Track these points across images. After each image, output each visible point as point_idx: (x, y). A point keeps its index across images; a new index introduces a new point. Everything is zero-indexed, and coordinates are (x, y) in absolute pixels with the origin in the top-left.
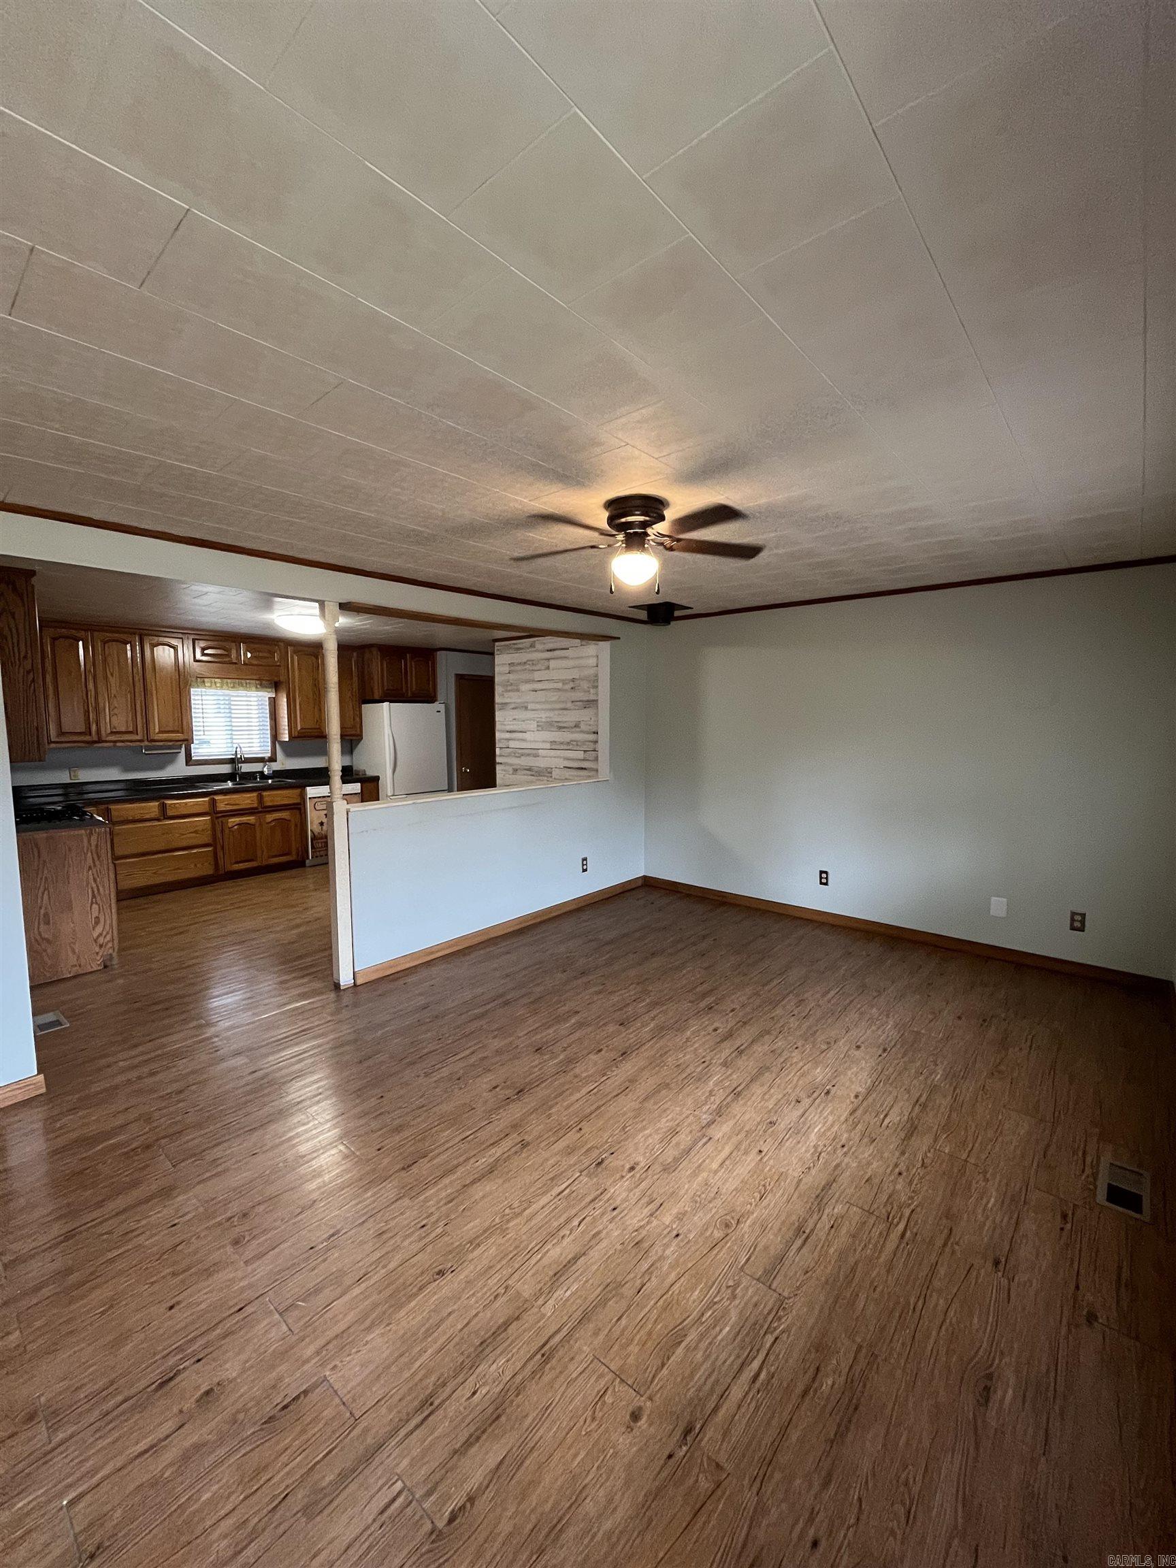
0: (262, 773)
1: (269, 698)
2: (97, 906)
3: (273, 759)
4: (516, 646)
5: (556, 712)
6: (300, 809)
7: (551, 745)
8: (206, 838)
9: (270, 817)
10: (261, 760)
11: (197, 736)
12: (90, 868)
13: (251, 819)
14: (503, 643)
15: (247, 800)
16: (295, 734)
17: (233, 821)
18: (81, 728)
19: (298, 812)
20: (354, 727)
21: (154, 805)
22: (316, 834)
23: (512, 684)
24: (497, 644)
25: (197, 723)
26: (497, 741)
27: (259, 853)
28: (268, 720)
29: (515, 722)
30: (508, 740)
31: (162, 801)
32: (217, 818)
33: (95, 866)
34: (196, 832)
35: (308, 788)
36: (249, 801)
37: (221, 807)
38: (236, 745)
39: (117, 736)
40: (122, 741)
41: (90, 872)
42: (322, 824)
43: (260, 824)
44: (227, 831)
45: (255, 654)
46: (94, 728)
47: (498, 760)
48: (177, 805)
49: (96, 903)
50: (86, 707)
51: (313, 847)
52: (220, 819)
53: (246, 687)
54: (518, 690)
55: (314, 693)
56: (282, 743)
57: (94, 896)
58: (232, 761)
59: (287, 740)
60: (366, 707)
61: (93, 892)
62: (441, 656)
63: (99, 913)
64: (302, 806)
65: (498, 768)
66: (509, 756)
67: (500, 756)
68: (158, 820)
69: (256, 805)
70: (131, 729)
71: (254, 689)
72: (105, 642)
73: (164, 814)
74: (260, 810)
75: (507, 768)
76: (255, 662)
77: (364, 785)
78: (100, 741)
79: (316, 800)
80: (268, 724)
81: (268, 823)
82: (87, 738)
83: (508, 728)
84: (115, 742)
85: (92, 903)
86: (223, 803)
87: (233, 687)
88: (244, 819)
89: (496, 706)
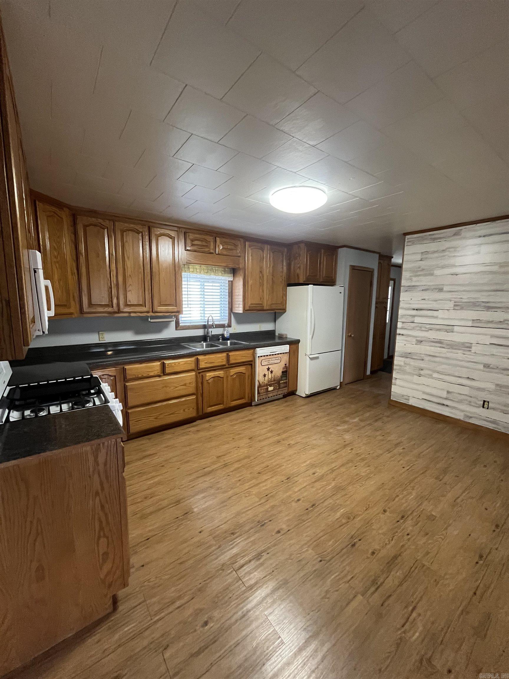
0: (223, 335)
1: (229, 281)
2: (106, 539)
3: (229, 326)
4: (433, 237)
5: (484, 293)
6: (251, 365)
7: (472, 323)
8: (192, 390)
9: (233, 371)
10: (223, 326)
11: (185, 308)
12: (97, 494)
13: (220, 373)
14: (415, 236)
15: (219, 359)
16: (247, 308)
17: (209, 375)
18: (105, 301)
19: (250, 367)
20: (282, 303)
21: (157, 364)
22: (261, 383)
23: (423, 270)
24: (407, 237)
25: (184, 298)
26: (399, 316)
27: (225, 399)
28: (227, 297)
29: (423, 302)
30: (414, 316)
31: (162, 361)
32: (199, 373)
33: (103, 489)
34: (185, 385)
35: (258, 349)
36: (220, 360)
37: (202, 365)
38: (208, 315)
39: (132, 308)
40: (135, 312)
41: (98, 498)
42: (265, 375)
43: (227, 377)
44: (205, 383)
45: (225, 246)
46: (115, 301)
47: (398, 331)
48: (173, 365)
49: (105, 536)
50: (109, 284)
51: (258, 393)
52: (201, 374)
53: (215, 272)
54: (432, 275)
55: (260, 277)
56: (236, 315)
57: (101, 529)
58: (204, 327)
59: (241, 312)
60: (290, 289)
61: (101, 522)
62: (342, 252)
63: (108, 547)
64: (253, 363)
65: (398, 337)
66: (413, 329)
67: (402, 328)
68: (159, 376)
69: (224, 363)
70: (141, 303)
71: (220, 274)
72: (123, 232)
73: (164, 372)
74: (227, 366)
75: (409, 339)
76: (225, 253)
77: (291, 346)
78: (119, 312)
79: (263, 358)
80: (227, 300)
81: (231, 376)
82: (110, 309)
83: (416, 306)
84: (130, 313)
85: (99, 537)
86: (205, 361)
87: (207, 272)
88: (217, 373)
89: (402, 288)
